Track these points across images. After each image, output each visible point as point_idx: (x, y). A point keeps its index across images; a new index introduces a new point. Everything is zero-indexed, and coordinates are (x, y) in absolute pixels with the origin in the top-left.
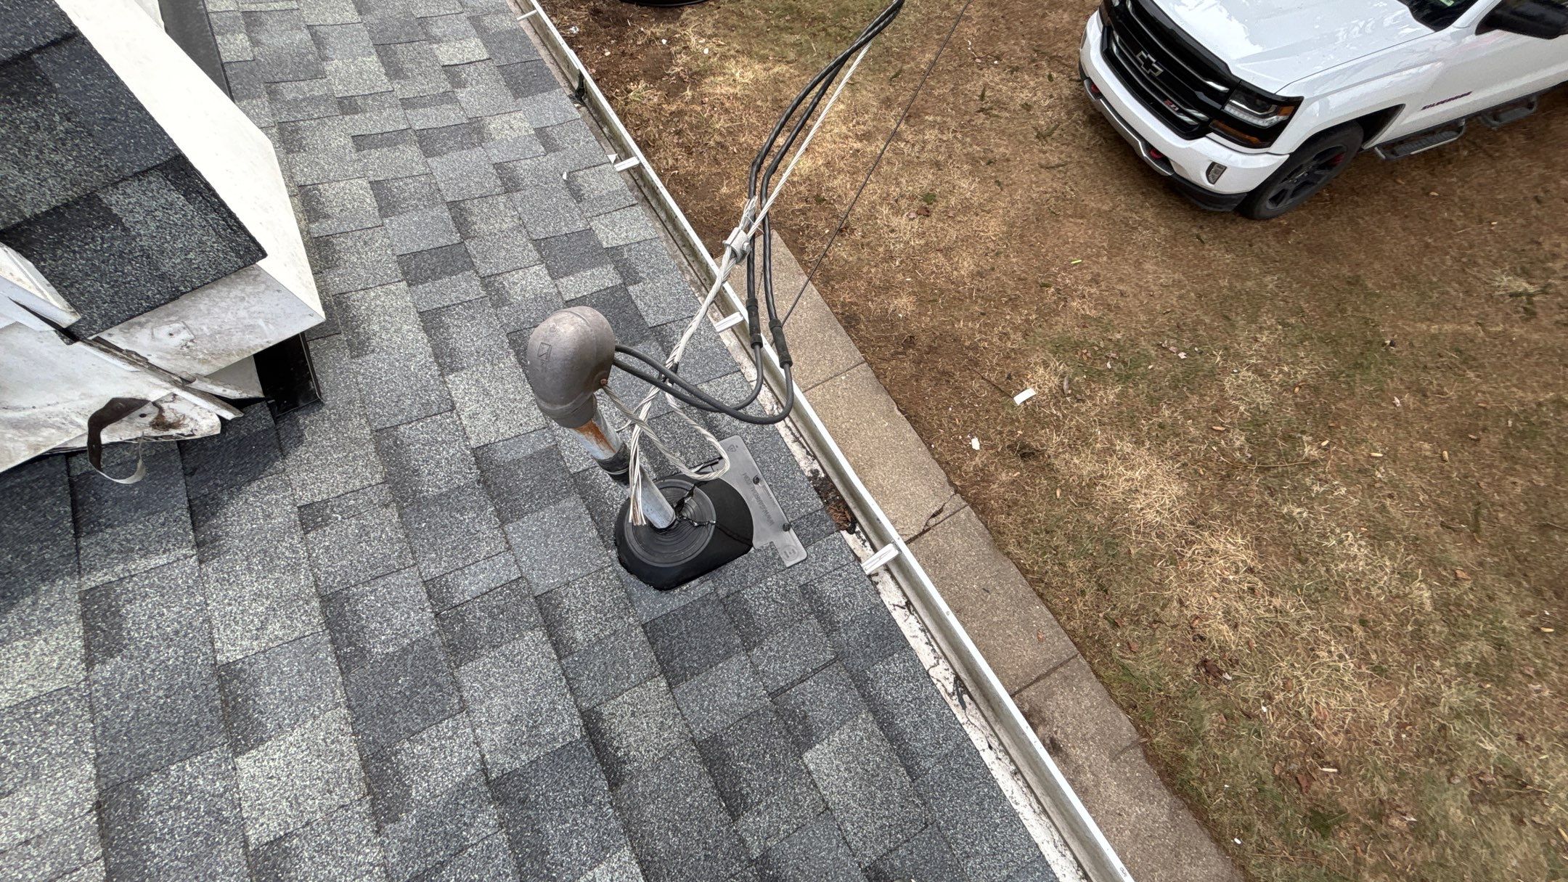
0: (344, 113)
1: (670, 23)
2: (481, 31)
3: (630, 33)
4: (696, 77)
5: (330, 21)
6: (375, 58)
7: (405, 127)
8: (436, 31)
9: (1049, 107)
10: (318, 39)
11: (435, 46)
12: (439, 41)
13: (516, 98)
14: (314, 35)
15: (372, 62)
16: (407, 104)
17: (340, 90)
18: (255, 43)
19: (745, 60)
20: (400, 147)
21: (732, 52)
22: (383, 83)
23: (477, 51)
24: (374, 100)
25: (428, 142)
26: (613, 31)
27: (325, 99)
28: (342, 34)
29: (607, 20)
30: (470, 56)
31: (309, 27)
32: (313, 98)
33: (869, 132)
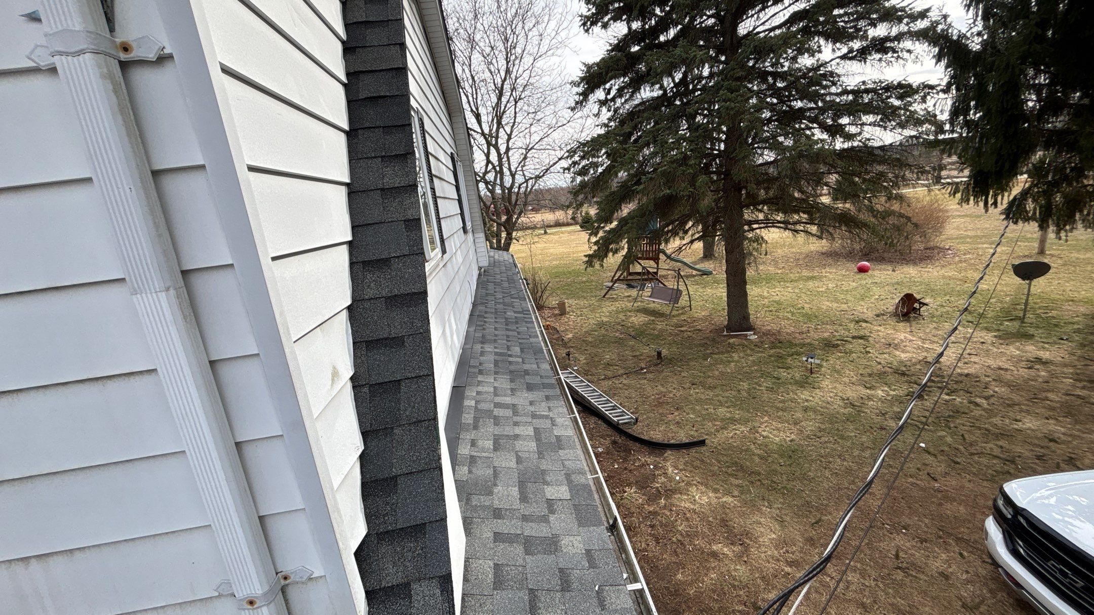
0: (495, 518)
1: (656, 457)
2: (570, 482)
3: (632, 458)
4: (670, 492)
5: (503, 466)
6: (517, 489)
7: (520, 533)
8: (548, 479)
9: (968, 582)
10: (496, 474)
11: (546, 487)
12: (548, 484)
13: (579, 526)
14: (495, 471)
15: (515, 491)
16: (525, 518)
17: (496, 504)
18: (470, 472)
19: (703, 488)
20: (515, 544)
21: (694, 482)
22: (517, 504)
23: (565, 494)
24: (510, 512)
25: (529, 545)
26: (622, 454)
27: (488, 507)
28: (507, 473)
29: (620, 448)
30: (561, 496)
31: (494, 467)
32: (484, 506)
33: (797, 561)
